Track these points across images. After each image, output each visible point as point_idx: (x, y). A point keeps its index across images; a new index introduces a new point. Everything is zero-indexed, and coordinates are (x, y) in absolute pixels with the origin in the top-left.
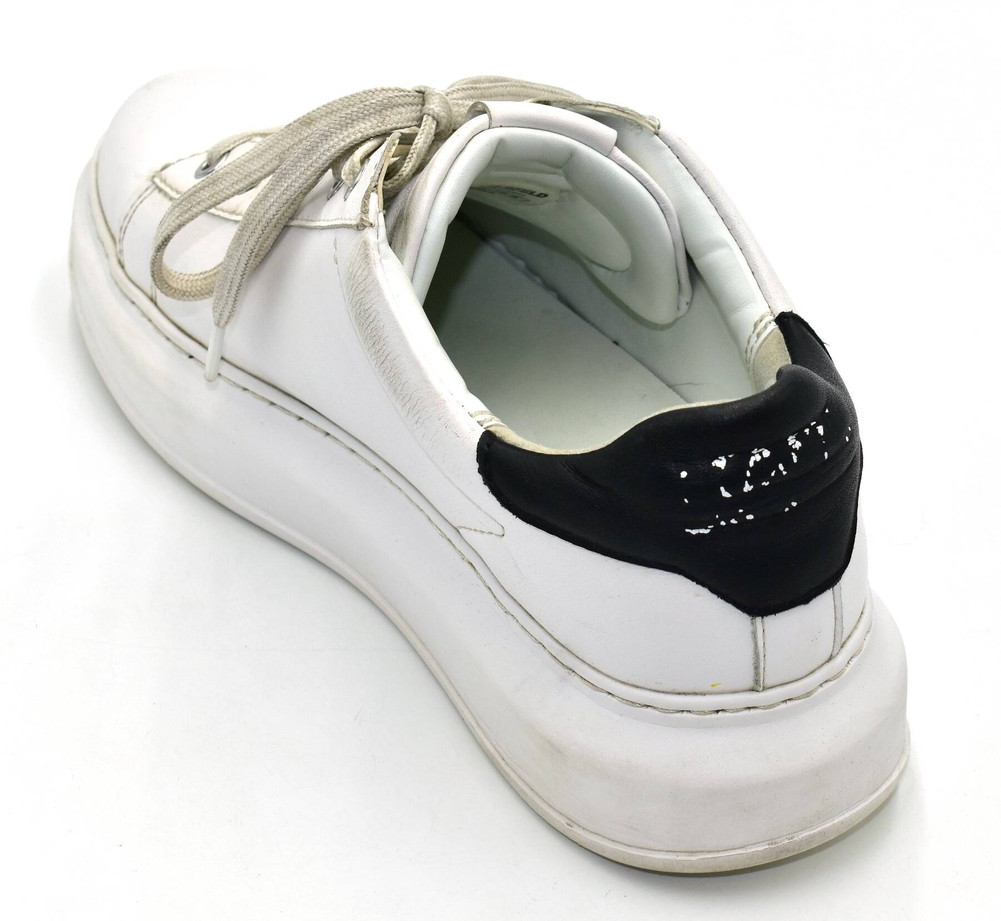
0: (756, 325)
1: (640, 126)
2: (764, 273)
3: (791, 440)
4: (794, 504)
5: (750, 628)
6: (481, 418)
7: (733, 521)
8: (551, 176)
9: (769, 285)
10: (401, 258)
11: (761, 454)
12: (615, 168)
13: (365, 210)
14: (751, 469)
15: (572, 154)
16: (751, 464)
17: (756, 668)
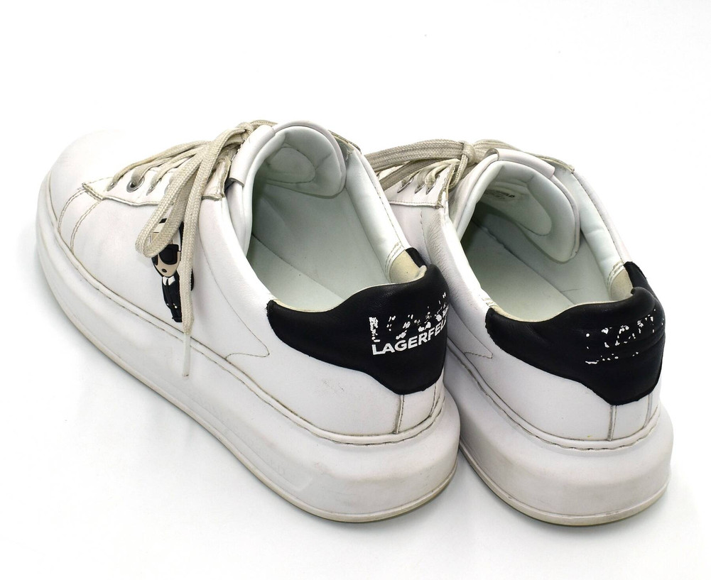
0: (614, 267)
1: (565, 169)
2: (619, 243)
3: (639, 323)
4: (637, 353)
5: (610, 411)
6: (488, 301)
7: (609, 359)
8: (520, 187)
9: (621, 249)
10: (453, 221)
11: (625, 328)
12: (553, 185)
13: (440, 200)
14: (620, 335)
15: (533, 176)
16: (620, 333)
17: (610, 430)
